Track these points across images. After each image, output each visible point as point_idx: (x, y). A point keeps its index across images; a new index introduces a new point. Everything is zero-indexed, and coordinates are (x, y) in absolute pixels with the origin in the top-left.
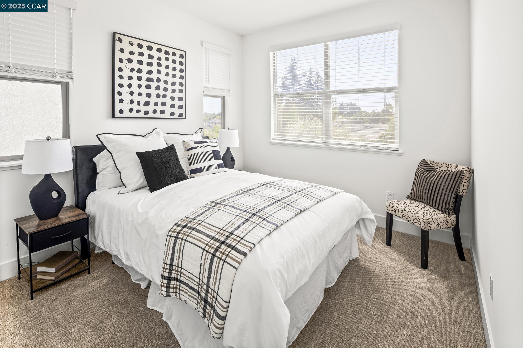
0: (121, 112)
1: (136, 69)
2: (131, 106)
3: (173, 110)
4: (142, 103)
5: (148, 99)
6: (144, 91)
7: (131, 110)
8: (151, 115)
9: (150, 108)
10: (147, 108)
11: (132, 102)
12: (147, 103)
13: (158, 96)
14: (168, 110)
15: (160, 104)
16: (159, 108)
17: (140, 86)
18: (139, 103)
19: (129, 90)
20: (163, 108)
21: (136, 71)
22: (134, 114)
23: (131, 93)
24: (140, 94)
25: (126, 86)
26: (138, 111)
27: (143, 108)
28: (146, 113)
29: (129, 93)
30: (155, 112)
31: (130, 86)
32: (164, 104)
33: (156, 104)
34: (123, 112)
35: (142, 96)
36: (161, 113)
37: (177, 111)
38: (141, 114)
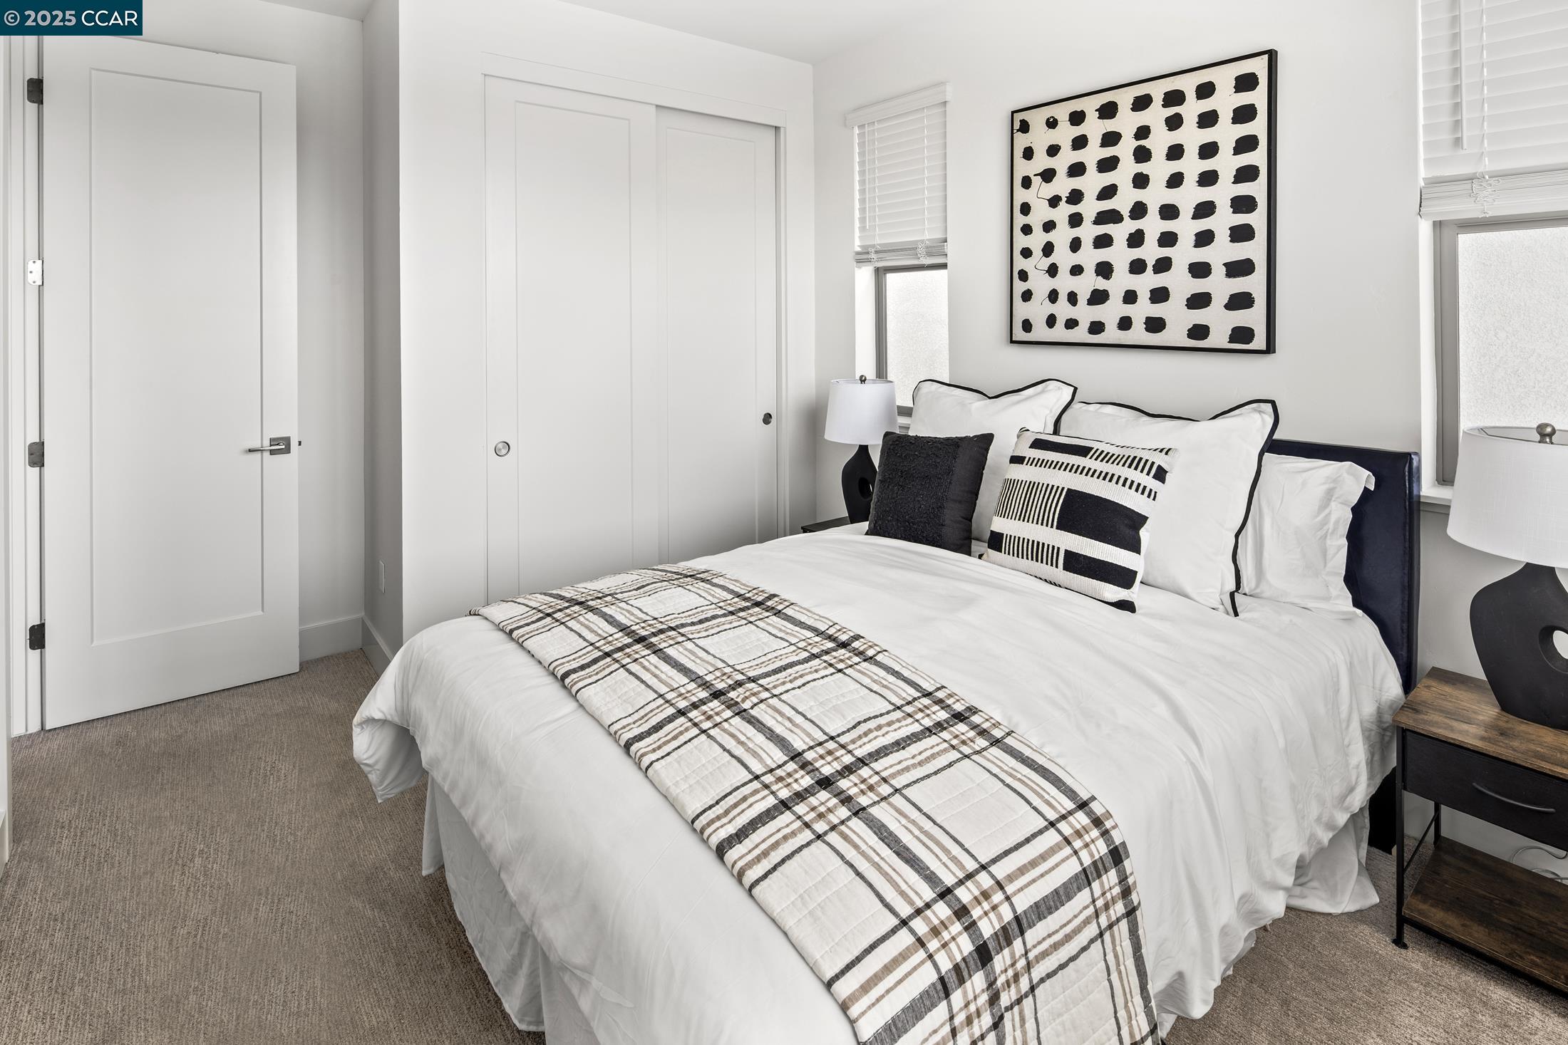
0: (1027, 326)
1: (1064, 195)
2: (1050, 308)
3: (1199, 316)
4: (1083, 297)
5: (1101, 284)
6: (1089, 257)
7: (1051, 321)
8: (1112, 334)
9: (1111, 312)
10: (1098, 313)
11: (1053, 297)
12: (1099, 297)
13: (1137, 267)
14: (1179, 318)
15: (1144, 296)
16: (1142, 310)
17: (1075, 245)
18: (1073, 298)
19: (1046, 263)
20: (1157, 310)
21: (1064, 199)
22: (1059, 333)
23: (1053, 271)
24: (1077, 270)
25: (1037, 252)
26: (1071, 324)
27: (1085, 314)
28: (1097, 327)
29: (1047, 272)
30: (1125, 323)
31: (1048, 249)
32: (1160, 295)
33: (1130, 297)
34: (1031, 325)
35: (1082, 275)
36: (1147, 330)
37: (1220, 321)
38: (1081, 334)
